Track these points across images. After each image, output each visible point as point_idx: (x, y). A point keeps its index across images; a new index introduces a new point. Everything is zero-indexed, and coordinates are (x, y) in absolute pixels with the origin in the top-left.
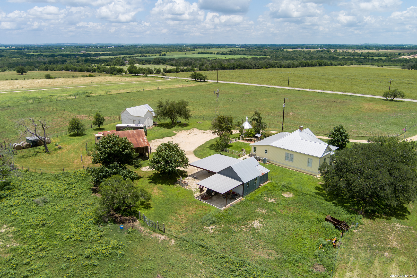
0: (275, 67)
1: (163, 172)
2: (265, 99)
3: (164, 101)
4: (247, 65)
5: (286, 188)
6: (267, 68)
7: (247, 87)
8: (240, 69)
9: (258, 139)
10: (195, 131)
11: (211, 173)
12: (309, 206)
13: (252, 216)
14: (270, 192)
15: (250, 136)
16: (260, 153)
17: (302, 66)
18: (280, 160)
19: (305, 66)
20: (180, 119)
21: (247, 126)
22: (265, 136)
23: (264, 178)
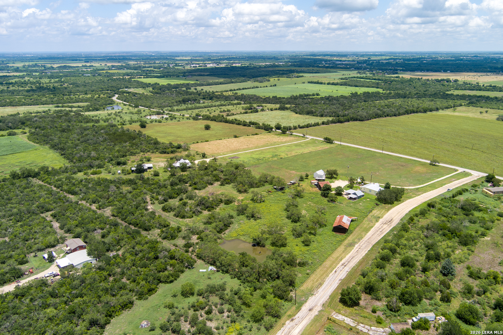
0: (383, 117)
1: (339, 193)
2: (368, 163)
3: (329, 169)
4: (359, 117)
5: (368, 198)
6: (375, 118)
7: (359, 150)
8: (353, 121)
9: (363, 185)
10: (340, 181)
11: (350, 194)
12: (373, 202)
13: (360, 203)
14: (364, 199)
15: (360, 183)
16: (362, 190)
17: (408, 114)
18: (368, 192)
19: (411, 113)
20: (335, 176)
21: (359, 180)
22: (365, 184)
23: (363, 196)
